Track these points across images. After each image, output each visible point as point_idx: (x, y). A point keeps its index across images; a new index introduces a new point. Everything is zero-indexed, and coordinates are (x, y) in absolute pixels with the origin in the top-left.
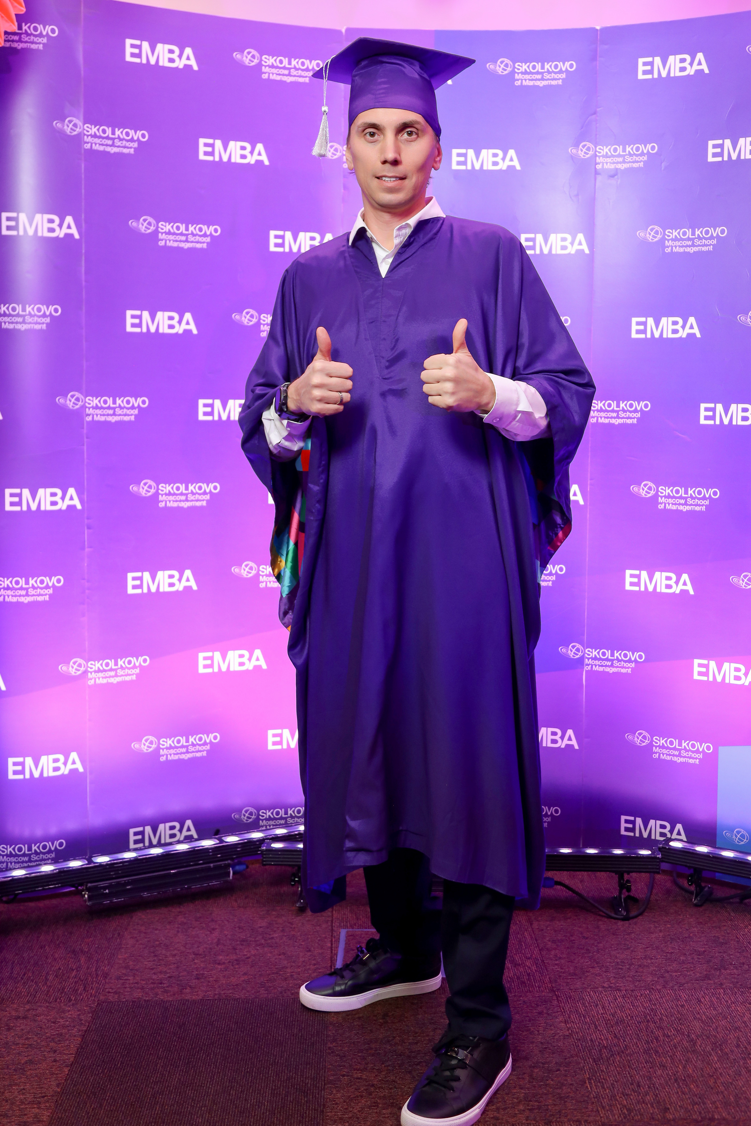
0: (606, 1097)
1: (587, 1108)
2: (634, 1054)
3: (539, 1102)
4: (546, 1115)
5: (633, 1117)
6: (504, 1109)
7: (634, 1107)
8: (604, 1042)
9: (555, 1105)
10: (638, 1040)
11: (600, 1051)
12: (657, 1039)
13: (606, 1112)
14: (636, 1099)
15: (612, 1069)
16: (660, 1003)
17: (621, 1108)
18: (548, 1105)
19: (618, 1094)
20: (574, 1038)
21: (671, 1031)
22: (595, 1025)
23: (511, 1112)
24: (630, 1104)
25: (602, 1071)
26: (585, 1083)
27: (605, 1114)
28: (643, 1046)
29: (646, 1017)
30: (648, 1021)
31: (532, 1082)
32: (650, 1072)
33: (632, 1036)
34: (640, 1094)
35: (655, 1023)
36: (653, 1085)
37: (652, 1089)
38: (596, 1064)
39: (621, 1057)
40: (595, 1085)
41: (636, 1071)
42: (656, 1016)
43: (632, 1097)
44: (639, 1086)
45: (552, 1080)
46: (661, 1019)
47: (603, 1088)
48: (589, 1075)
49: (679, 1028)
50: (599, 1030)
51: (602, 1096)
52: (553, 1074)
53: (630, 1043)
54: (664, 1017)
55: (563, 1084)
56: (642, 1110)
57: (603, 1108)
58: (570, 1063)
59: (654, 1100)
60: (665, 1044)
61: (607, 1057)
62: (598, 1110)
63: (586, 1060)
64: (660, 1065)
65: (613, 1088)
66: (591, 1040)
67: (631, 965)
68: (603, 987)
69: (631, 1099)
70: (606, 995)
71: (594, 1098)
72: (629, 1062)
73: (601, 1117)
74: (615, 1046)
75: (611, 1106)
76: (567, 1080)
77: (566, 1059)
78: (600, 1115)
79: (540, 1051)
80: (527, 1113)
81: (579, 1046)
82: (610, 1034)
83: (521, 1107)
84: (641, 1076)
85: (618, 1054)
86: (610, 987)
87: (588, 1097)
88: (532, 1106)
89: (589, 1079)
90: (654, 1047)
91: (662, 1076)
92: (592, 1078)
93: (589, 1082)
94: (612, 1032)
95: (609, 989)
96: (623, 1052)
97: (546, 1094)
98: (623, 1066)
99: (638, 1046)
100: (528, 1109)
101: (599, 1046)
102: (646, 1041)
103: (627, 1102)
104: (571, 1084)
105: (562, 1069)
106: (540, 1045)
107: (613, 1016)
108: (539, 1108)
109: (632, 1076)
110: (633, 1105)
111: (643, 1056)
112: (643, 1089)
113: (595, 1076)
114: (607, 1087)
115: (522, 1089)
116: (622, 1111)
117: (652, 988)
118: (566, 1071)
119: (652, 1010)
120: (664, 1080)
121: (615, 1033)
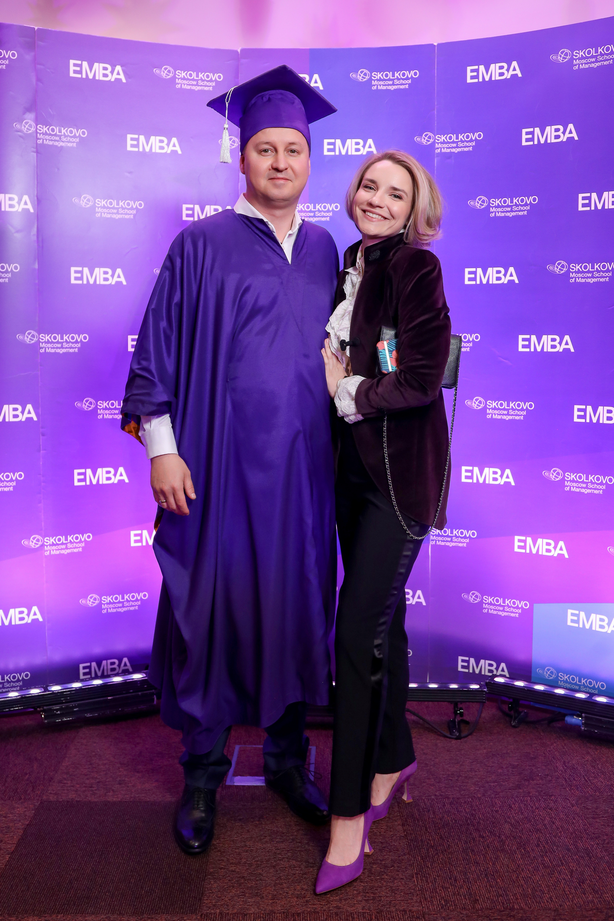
0: (429, 889)
1: (412, 899)
2: (454, 852)
3: (374, 894)
4: (378, 905)
5: (448, 908)
6: (345, 900)
7: (450, 898)
8: (432, 842)
9: (387, 897)
10: (459, 841)
11: (428, 850)
12: (474, 839)
13: (427, 903)
14: (453, 892)
15: (436, 866)
16: (479, 809)
17: (439, 900)
18: (381, 897)
19: (438, 887)
20: (408, 839)
21: (486, 833)
22: (426, 828)
23: (350, 902)
24: (447, 896)
25: (428, 867)
26: (413, 877)
27: (426, 905)
28: (462, 846)
29: (467, 821)
30: (468, 824)
31: (371, 876)
32: (466, 868)
33: (454, 837)
34: (456, 887)
35: (474, 826)
36: (467, 879)
37: (466, 883)
38: (423, 861)
39: (444, 855)
40: (421, 880)
41: (455, 867)
42: (475, 820)
43: (449, 890)
44: (456, 880)
45: (387, 875)
46: (479, 823)
47: (427, 881)
48: (417, 871)
49: (492, 831)
50: (428, 832)
51: (425, 888)
52: (388, 870)
53: (452, 844)
54: (481, 821)
55: (395, 879)
56: (456, 901)
57: (426, 899)
58: (403, 860)
59: (467, 892)
60: (480, 844)
61: (432, 855)
62: (421, 901)
63: (416, 858)
64: (474, 862)
65: (435, 882)
66: (422, 840)
67: (458, 777)
68: (436, 795)
69: (449, 892)
70: (437, 802)
71: (419, 890)
72: (450, 860)
73: (423, 908)
74: (440, 845)
75: (432, 897)
76: (398, 875)
77: (400, 856)
78: (422, 905)
79: (380, 850)
80: (364, 903)
81: (411, 846)
82: (437, 836)
83: (360, 898)
84: (458, 872)
85: (442, 852)
86: (441, 795)
87: (414, 889)
88: (368, 897)
89: (417, 874)
90: (471, 846)
91: (475, 872)
92: (419, 873)
93: (416, 877)
94: (438, 834)
95: (440, 797)
96: (446, 851)
97: (381, 887)
98: (445, 863)
99: (458, 846)
100: (365, 900)
101: (427, 845)
102: (465, 841)
103: (445, 895)
104: (402, 879)
105: (395, 865)
106: (380, 845)
107: (441, 820)
108: (374, 899)
109: (451, 872)
110: (450, 897)
111: (461, 854)
112: (459, 882)
113: (421, 872)
114: (430, 881)
115: (361, 882)
116: (440, 902)
117: (474, 796)
118: (398, 867)
119: (472, 815)
120: (477, 875)
121: (441, 835)
